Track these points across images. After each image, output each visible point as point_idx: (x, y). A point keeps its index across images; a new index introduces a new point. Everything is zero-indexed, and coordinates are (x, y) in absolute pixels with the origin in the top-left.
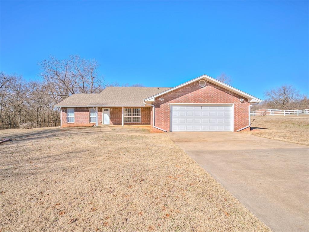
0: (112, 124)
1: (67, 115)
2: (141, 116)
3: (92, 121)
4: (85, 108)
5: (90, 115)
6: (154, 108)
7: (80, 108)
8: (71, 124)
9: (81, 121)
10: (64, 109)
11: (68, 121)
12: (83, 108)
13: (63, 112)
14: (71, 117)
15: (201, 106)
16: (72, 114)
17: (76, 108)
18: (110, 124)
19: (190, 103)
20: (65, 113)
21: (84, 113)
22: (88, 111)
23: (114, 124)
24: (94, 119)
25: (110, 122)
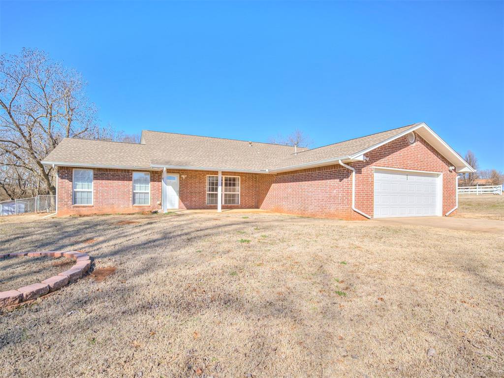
0: (184, 207)
1: (74, 187)
2: (239, 193)
3: (137, 201)
4: (122, 170)
5: (134, 188)
6: (354, 173)
7: (111, 170)
8: (84, 209)
9: (111, 201)
10: (66, 172)
11: (75, 201)
12: (117, 170)
13: (62, 178)
14: (82, 192)
15: (407, 174)
16: (86, 184)
17: (99, 169)
18: (180, 208)
19: (398, 168)
20: (67, 181)
21: (120, 183)
22: (130, 179)
23: (188, 208)
24: (143, 196)
25: (179, 204)
